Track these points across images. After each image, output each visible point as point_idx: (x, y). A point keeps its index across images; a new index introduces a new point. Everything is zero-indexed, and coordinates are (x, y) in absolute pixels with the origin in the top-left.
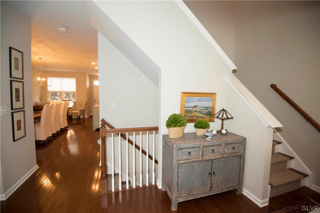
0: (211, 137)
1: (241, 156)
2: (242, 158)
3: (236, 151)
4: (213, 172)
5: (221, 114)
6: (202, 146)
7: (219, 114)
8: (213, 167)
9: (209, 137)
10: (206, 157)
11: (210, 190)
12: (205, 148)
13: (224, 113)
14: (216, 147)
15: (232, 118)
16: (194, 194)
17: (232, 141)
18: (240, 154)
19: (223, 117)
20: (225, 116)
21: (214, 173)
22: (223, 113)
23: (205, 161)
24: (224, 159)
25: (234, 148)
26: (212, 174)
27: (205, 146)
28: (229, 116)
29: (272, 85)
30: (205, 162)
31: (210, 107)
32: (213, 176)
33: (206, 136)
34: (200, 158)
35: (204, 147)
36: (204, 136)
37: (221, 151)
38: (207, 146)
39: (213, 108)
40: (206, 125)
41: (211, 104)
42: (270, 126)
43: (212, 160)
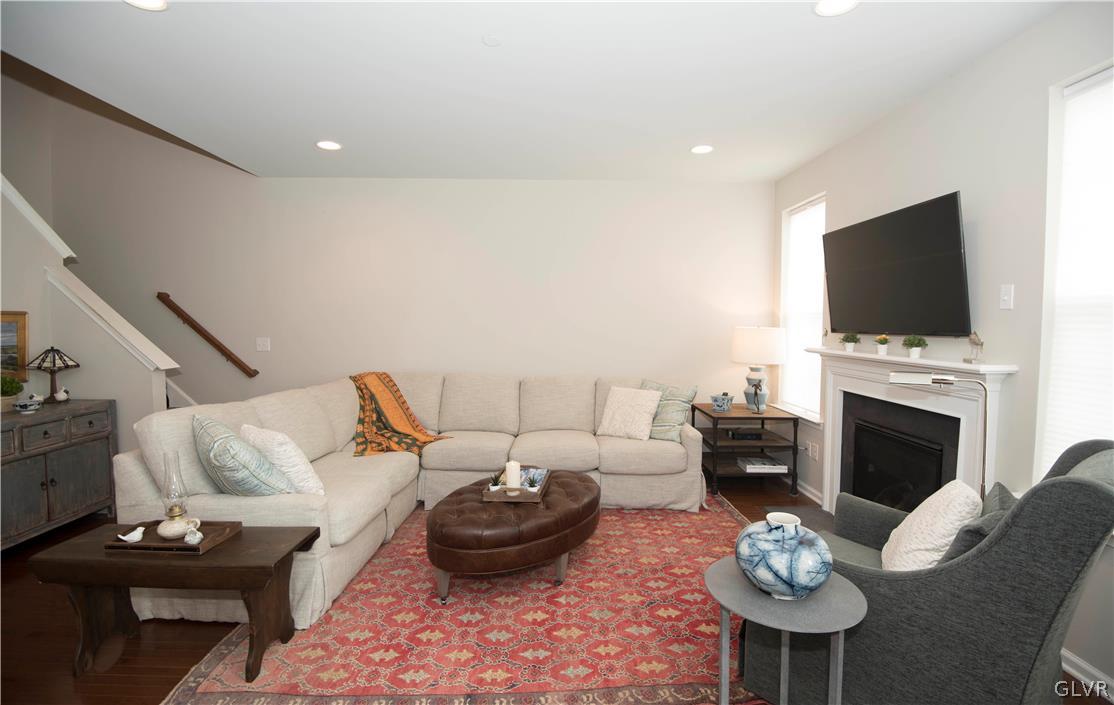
0: (38, 407)
1: (107, 438)
2: (111, 441)
3: (95, 428)
4: (49, 479)
5: (48, 359)
6: (18, 426)
7: (43, 360)
8: (48, 468)
9: (32, 407)
10: (31, 450)
11: (49, 520)
12: (25, 430)
13: (57, 357)
14: (51, 425)
15: (78, 366)
16: (10, 537)
17: (86, 409)
18: (105, 434)
19: (54, 365)
20: (59, 363)
21: (52, 481)
22: (54, 356)
23: (29, 457)
24: (73, 448)
25: (90, 423)
26: (49, 483)
27: (27, 427)
28: (70, 363)
29: (159, 293)
30: (28, 461)
31: (13, 347)
32: (51, 489)
33: (21, 407)
34: (17, 454)
35: (23, 427)
36: (18, 408)
37: (64, 432)
38: (29, 424)
39: (21, 348)
40: (14, 385)
41: (15, 339)
42: (157, 369)
43: (44, 454)
